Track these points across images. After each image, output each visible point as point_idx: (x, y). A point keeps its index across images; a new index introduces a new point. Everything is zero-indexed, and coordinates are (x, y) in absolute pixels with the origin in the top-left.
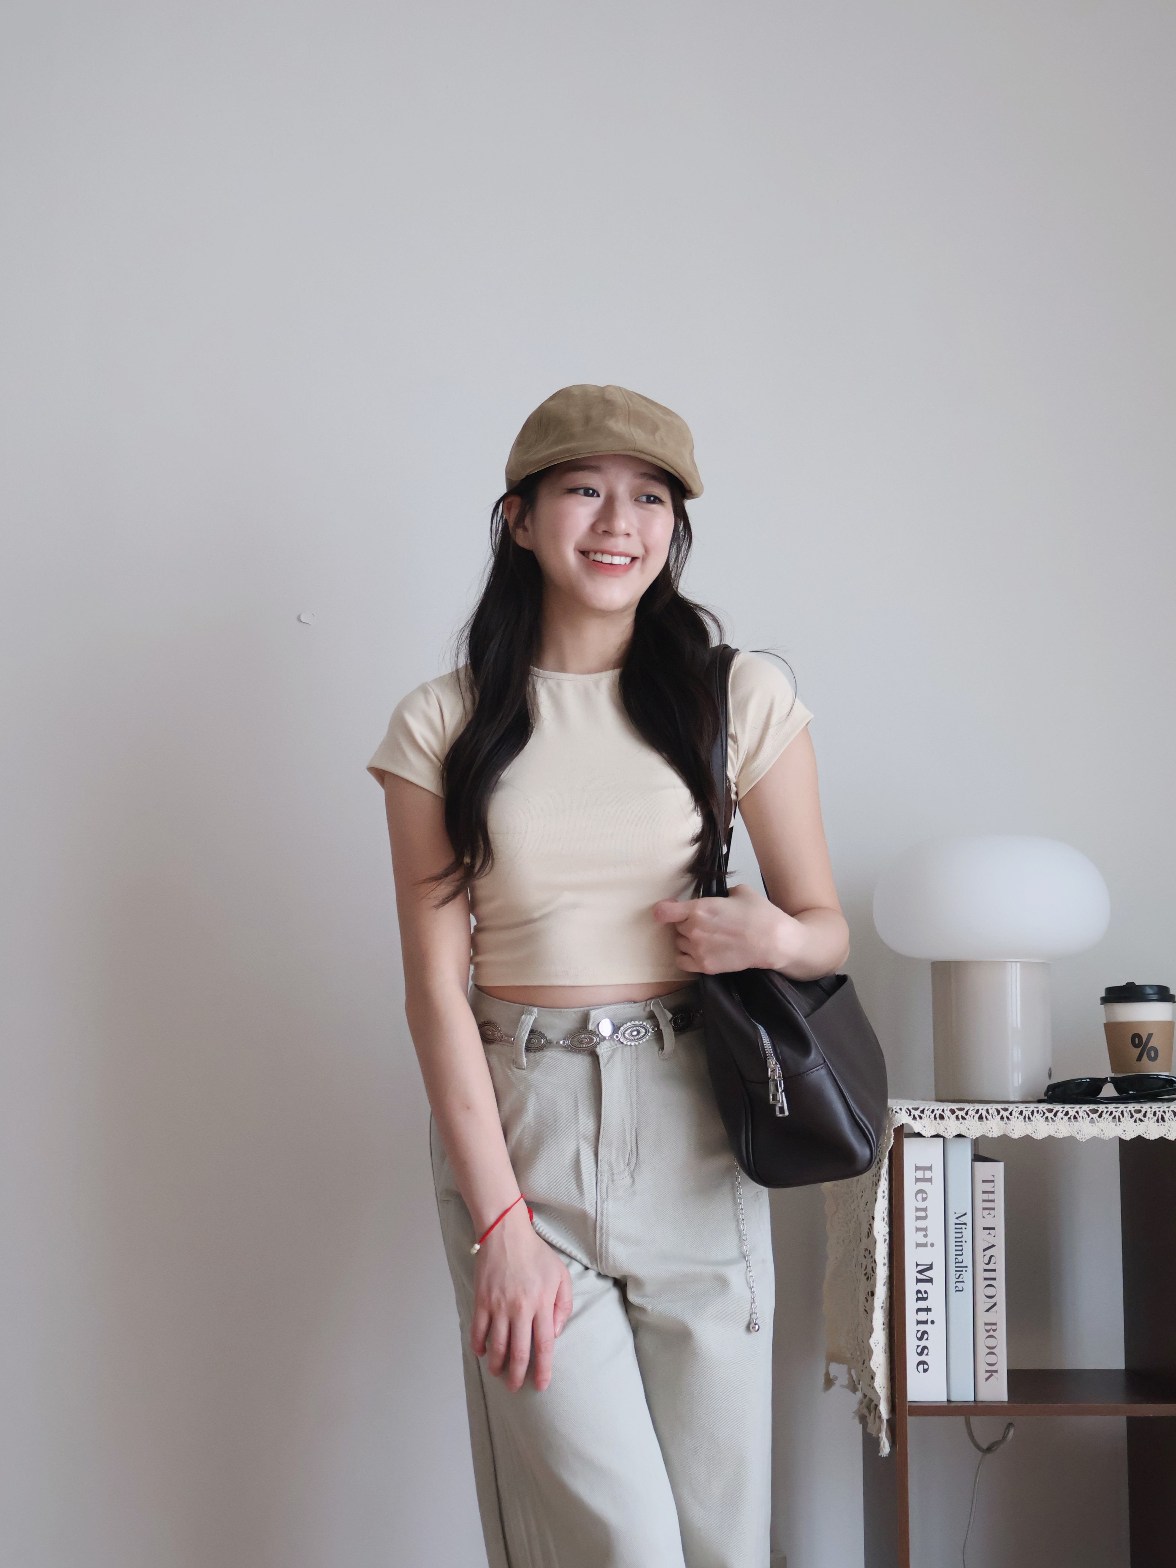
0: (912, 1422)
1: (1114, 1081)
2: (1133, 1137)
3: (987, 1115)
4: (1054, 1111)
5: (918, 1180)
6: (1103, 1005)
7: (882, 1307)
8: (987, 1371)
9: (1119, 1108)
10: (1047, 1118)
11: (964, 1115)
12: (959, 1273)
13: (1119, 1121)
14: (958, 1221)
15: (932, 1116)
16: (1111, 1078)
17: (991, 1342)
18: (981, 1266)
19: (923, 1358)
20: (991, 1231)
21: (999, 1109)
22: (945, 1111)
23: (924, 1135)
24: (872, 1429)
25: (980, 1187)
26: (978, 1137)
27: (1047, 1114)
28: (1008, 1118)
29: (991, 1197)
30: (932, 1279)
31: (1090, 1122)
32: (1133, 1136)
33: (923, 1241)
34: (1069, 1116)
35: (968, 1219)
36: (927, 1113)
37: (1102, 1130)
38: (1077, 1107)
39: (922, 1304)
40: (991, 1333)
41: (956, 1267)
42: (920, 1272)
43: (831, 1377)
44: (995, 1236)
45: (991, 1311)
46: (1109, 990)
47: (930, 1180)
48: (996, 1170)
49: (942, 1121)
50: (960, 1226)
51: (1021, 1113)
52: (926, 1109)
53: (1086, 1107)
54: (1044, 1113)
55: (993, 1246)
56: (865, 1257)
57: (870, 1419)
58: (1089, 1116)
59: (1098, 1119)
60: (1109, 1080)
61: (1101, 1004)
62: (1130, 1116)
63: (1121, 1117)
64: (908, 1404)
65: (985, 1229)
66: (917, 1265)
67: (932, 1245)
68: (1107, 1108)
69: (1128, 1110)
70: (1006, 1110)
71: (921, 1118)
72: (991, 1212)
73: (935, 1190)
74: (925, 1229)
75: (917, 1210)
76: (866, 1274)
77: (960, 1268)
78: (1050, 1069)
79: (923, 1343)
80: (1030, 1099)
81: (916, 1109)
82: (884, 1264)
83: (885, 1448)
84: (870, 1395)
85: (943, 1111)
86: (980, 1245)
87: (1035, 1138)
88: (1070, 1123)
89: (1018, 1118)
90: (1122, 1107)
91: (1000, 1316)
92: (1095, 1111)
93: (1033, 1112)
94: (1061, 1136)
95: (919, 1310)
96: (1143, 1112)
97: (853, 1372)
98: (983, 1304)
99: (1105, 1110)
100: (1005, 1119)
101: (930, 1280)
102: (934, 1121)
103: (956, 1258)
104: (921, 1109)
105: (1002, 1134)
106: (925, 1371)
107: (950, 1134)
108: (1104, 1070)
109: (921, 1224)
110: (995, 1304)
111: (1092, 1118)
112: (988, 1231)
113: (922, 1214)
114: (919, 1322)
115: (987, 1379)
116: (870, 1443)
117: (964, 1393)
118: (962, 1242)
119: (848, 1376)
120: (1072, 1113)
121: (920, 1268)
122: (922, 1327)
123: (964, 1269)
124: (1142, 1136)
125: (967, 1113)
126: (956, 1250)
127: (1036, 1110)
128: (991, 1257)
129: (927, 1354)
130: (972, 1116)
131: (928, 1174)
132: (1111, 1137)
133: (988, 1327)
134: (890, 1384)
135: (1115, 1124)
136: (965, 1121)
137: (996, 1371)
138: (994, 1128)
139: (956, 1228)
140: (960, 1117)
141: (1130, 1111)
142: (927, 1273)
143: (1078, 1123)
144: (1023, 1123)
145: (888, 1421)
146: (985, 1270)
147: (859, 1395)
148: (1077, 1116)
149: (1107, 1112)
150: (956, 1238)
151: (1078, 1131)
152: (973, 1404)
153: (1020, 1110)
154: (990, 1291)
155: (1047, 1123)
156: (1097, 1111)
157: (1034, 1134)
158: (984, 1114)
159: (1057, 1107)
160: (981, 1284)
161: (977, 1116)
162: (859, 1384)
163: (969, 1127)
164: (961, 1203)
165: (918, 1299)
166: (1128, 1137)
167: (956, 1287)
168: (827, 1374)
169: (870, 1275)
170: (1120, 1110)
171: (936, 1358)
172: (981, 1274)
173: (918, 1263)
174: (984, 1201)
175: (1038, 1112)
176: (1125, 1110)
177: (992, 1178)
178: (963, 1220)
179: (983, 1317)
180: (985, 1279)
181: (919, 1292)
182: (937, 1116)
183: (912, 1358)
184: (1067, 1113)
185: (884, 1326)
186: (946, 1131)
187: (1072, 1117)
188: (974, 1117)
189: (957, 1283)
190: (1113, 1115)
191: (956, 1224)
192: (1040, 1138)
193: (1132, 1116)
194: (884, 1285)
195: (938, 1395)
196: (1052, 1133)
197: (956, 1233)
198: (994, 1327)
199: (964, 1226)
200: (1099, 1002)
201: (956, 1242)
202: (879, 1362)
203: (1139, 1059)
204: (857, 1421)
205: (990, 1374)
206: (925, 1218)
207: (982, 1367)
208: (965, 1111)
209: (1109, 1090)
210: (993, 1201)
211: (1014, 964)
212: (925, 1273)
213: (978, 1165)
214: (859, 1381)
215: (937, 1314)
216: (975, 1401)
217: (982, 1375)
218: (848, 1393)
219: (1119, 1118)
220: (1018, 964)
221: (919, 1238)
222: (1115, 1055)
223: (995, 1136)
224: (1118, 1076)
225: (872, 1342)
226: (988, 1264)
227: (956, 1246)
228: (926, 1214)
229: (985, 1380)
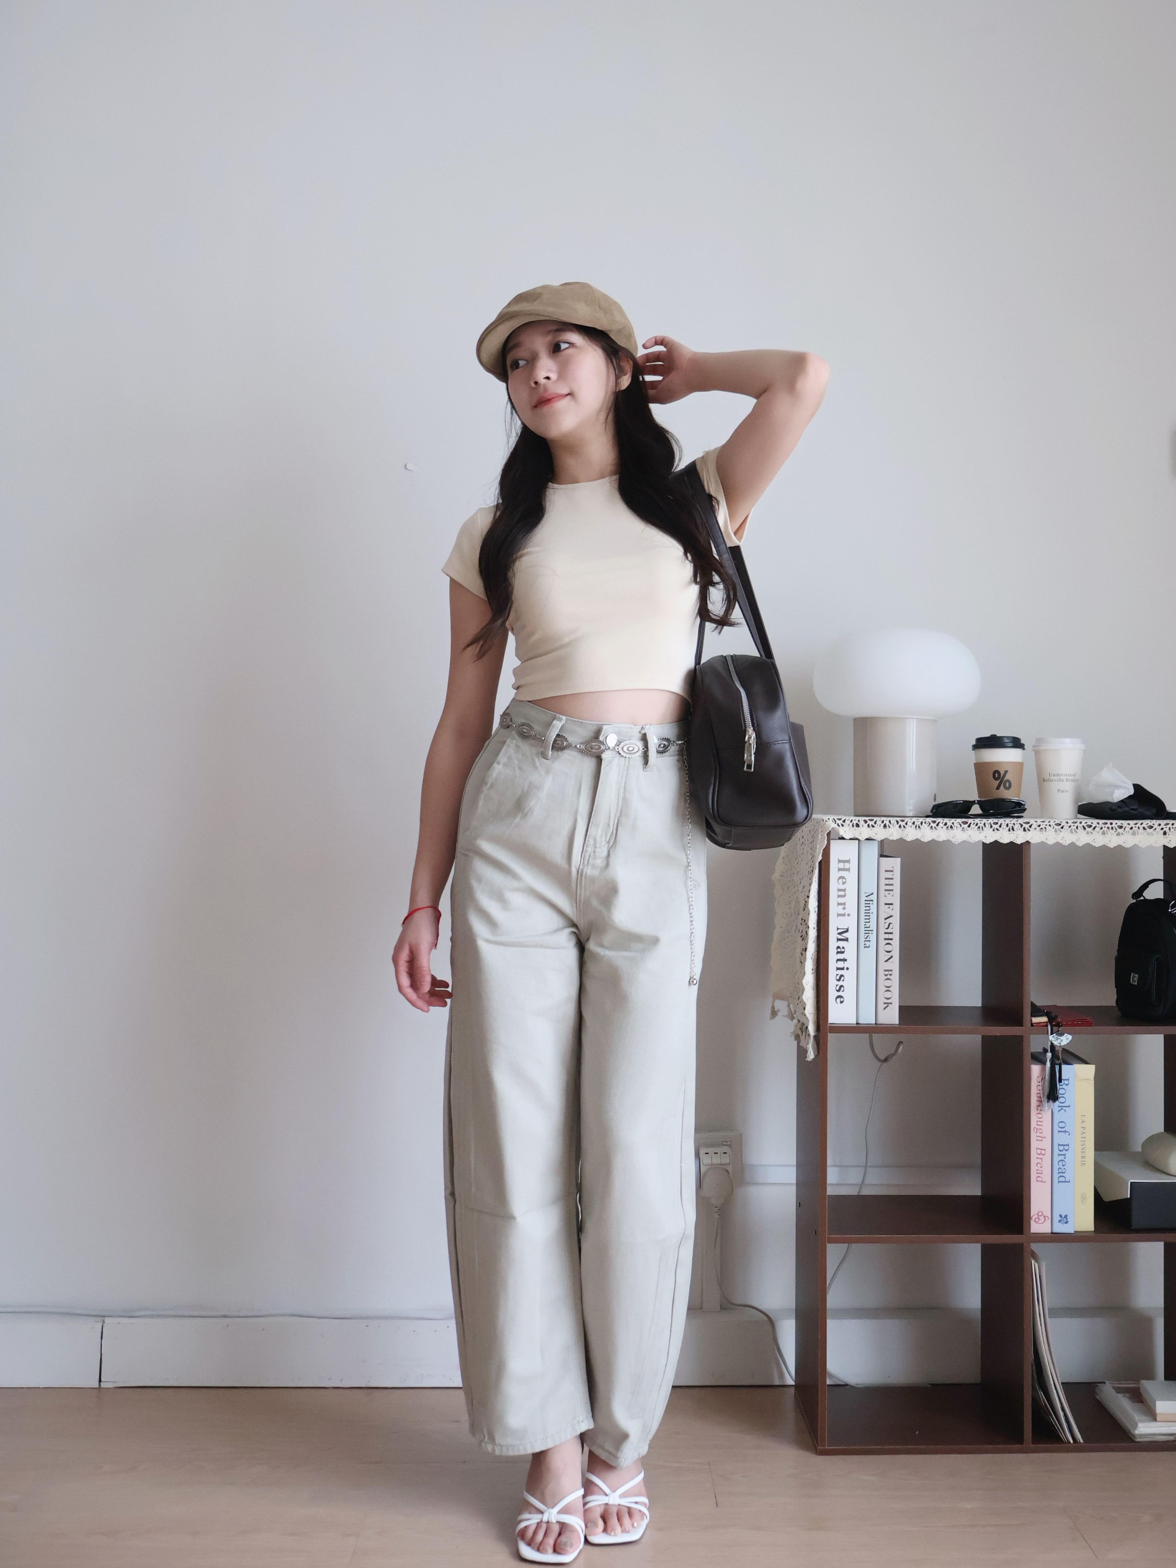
0: (831, 1037)
1: (979, 803)
2: (991, 842)
3: (890, 824)
4: (937, 823)
5: (840, 870)
6: (973, 751)
7: (812, 958)
8: (885, 1003)
9: (982, 821)
10: (932, 827)
11: (873, 824)
12: (867, 935)
13: (983, 830)
14: (867, 899)
15: (851, 824)
16: (978, 801)
17: (888, 983)
18: (882, 930)
19: (840, 993)
20: (890, 906)
21: (898, 820)
22: (860, 821)
23: (845, 838)
24: (802, 1044)
25: (884, 875)
26: (882, 839)
27: (932, 824)
28: (904, 827)
29: (891, 882)
30: (847, 939)
31: (962, 830)
32: (992, 840)
33: (842, 912)
34: (947, 826)
35: (874, 897)
36: (847, 822)
37: (970, 836)
38: (953, 820)
39: (841, 956)
40: (888, 977)
41: (865, 930)
42: (840, 934)
43: (776, 1010)
44: (892, 910)
45: (889, 961)
46: (979, 740)
47: (848, 870)
48: (895, 863)
49: (858, 828)
50: (868, 902)
51: (914, 823)
52: (847, 819)
53: (960, 820)
54: (930, 824)
55: (891, 916)
56: (802, 925)
57: (802, 1038)
58: (961, 826)
59: (968, 828)
60: (976, 802)
61: (973, 750)
62: (990, 826)
63: (984, 827)
64: (829, 1025)
65: (886, 904)
66: (838, 929)
67: (849, 915)
68: (974, 821)
69: (989, 822)
70: (903, 821)
71: (843, 825)
72: (891, 892)
73: (852, 877)
74: (844, 904)
75: (839, 890)
76: (802, 936)
77: (868, 931)
78: (935, 795)
79: (840, 983)
80: (921, 816)
81: (840, 819)
82: (814, 928)
83: (811, 1056)
84: (802, 1020)
85: (859, 821)
86: (883, 916)
87: (923, 841)
88: (948, 831)
89: (911, 827)
90: (984, 820)
91: (895, 965)
92: (965, 823)
93: (922, 823)
94: (941, 840)
95: (838, 960)
96: (999, 824)
97: (791, 1006)
98: (883, 956)
99: (973, 822)
100: (902, 827)
101: (847, 940)
102: (852, 828)
103: (865, 925)
104: (843, 819)
105: (900, 837)
106: (842, 1002)
107: (862, 837)
108: (974, 796)
109: (841, 900)
110: (892, 957)
111: (963, 828)
112: (888, 906)
113: (842, 893)
114: (838, 969)
115: (884, 1009)
116: (802, 1052)
117: (868, 1019)
118: (869, 913)
119: (787, 1009)
120: (949, 824)
121: (840, 931)
122: (840, 972)
123: (871, 932)
124: (998, 840)
125: (875, 823)
126: (865, 919)
128: (890, 924)
129: (843, 991)
131: (847, 866)
132: (976, 841)
133: (886, 973)
134: (816, 1011)
135: (979, 832)
136: (874, 829)
137: (891, 1003)
138: (894, 833)
139: (866, 904)
140: (870, 825)
141: (990, 823)
142: (845, 935)
143: (953, 831)
144: (915, 830)
145: (815, 1037)
146: (885, 933)
147: (795, 1021)
148: (953, 826)
149: (974, 823)
150: (865, 910)
151: (953, 837)
152: (874, 1025)
153: (912, 821)
154: (888, 948)
155: (931, 830)
156: (967, 823)
157: (922, 838)
158: (888, 823)
159: (939, 820)
160: (882, 942)
161: (883, 825)
162: (795, 1014)
163: (876, 832)
164: (870, 885)
165: (838, 953)
166: (988, 841)
167: (865, 944)
168: (773, 1007)
169: (804, 938)
170: (983, 822)
171: (849, 993)
172: (882, 936)
173: (839, 928)
174: (886, 885)
175: (925, 822)
177: (892, 869)
178: (870, 898)
179: (883, 966)
180: (885, 939)
181: (838, 947)
182: (855, 824)
183: (832, 993)
184: (946, 824)
185: (813, 971)
186: (860, 835)
187: (949, 827)
188: (880, 825)
189: (866, 942)
190: (978, 826)
191: (866, 901)
192: (926, 841)
193: (991, 827)
194: (814, 942)
195: (851, 1020)
196: (935, 838)
197: (865, 907)
198: (890, 973)
199: (871, 902)
200: (971, 748)
201: (865, 913)
202: (809, 996)
203: (998, 788)
204: (793, 1038)
205: (886, 1005)
206: (844, 896)
207: (881, 1000)
208: (874, 821)
209: (976, 809)
210: (892, 885)
211: (912, 720)
212: (842, 935)
213: (881, 858)
214: (795, 1011)
215: (851, 963)
216: (876, 1024)
217: (881, 1006)
218: (788, 1020)
219: (982, 828)
220: (915, 720)
221: (840, 910)
222: (981, 785)
223: (895, 839)
224: (983, 799)
225: (804, 982)
226: (887, 929)
227: (865, 916)
228: (845, 894)
229: (883, 1009)
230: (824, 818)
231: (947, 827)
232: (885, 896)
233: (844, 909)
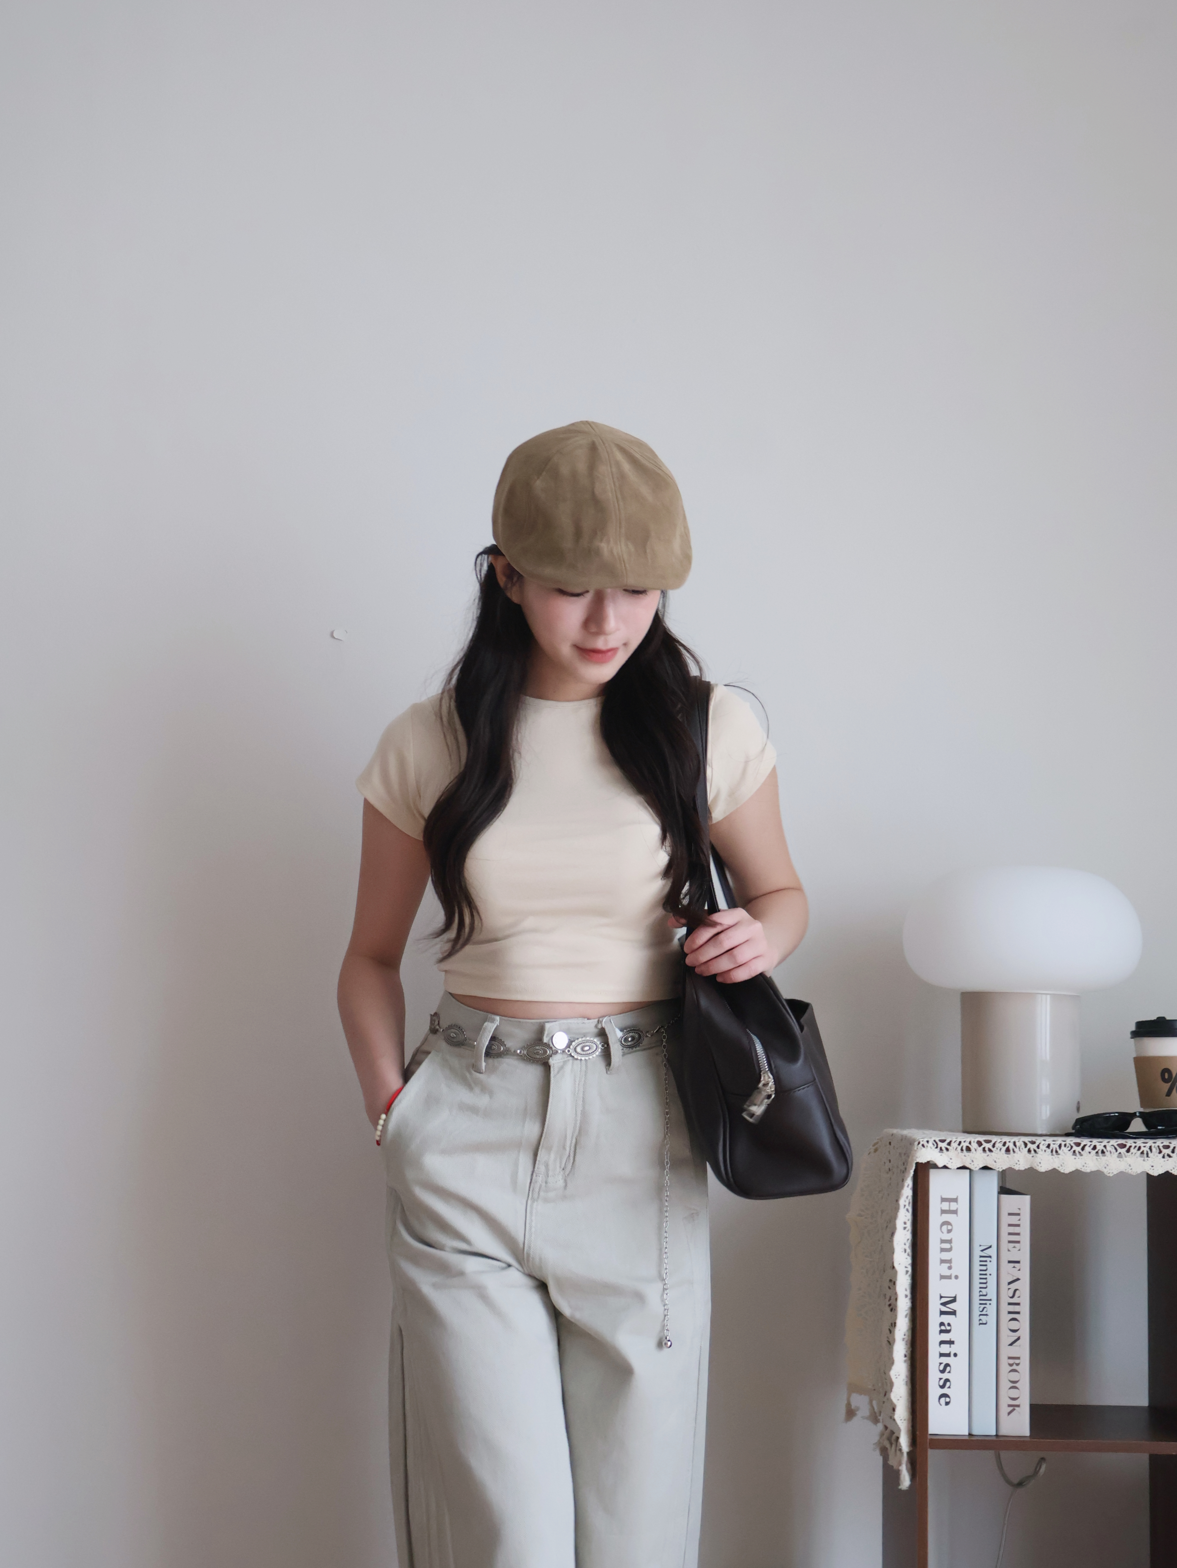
0: (933, 1455)
1: (1143, 1115)
2: (1160, 1173)
3: (1014, 1147)
4: (1082, 1145)
5: (943, 1212)
6: (1133, 1040)
7: (903, 1339)
8: (1009, 1406)
9: (1146, 1143)
10: (1075, 1151)
11: (991, 1148)
12: (983, 1306)
13: (1148, 1156)
14: (982, 1254)
15: (959, 1148)
16: (1140, 1113)
17: (1014, 1376)
18: (1005, 1299)
19: (945, 1391)
20: (1016, 1265)
21: (1027, 1142)
22: (972, 1143)
23: (949, 1166)
24: (892, 1462)
25: (1006, 1220)
26: (1004, 1169)
27: (1075, 1148)
28: (1035, 1151)
29: (1017, 1230)
30: (955, 1311)
31: (1118, 1157)
32: (1161, 1171)
33: (947, 1273)
34: (1096, 1150)
35: (993, 1252)
36: (955, 1145)
37: (1130, 1166)
38: (1105, 1141)
39: (945, 1337)
40: (1015, 1367)
41: (980, 1300)
42: (944, 1304)
43: (853, 1407)
44: (1019, 1270)
45: (1014, 1345)
46: (1140, 1024)
47: (955, 1212)
48: (1022, 1204)
49: (969, 1154)
50: (985, 1259)
51: (1049, 1146)
52: (953, 1141)
53: (1114, 1142)
54: (1072, 1147)
55: (1018, 1279)
57: (891, 1452)
58: (1116, 1150)
59: (1127, 1154)
60: (1138, 1114)
61: (1132, 1038)
62: (1158, 1151)
63: (1149, 1152)
64: (929, 1437)
65: (1010, 1262)
66: (941, 1297)
67: (956, 1277)
68: (1135, 1143)
69: (1157, 1145)
70: (1033, 1143)
71: (947, 1149)
72: (1016, 1245)
73: (960, 1222)
74: (950, 1261)
75: (943, 1241)
76: (890, 1305)
77: (984, 1301)
78: (1079, 1103)
79: (945, 1376)
80: (1058, 1132)
82: (906, 1296)
83: (906, 1481)
84: (890, 1427)
85: (970, 1143)
86: (1005, 1279)
87: (1062, 1171)
88: (1098, 1157)
89: (1045, 1151)
90: (1150, 1142)
91: (1023, 1350)
92: (1123, 1146)
93: (1060, 1146)
94: (1088, 1171)
95: (942, 1342)
96: (1172, 1148)
97: (874, 1403)
98: (1007, 1337)
99: (1134, 1145)
100: (1033, 1152)
101: (954, 1313)
102: (961, 1154)
103: (980, 1291)
104: (948, 1141)
105: (1029, 1167)
106: (947, 1403)
107: (976, 1166)
108: (1133, 1105)
109: (946, 1256)
110: (1019, 1339)
111: (1120, 1153)
112: (1013, 1265)
113: (947, 1246)
114: (942, 1355)
115: (1009, 1413)
116: (890, 1476)
117: (986, 1427)
118: (986, 1274)
119: (869, 1407)
120: (1100, 1147)
121: (944, 1300)
122: (945, 1360)
123: (988, 1302)
124: (1170, 1171)
125: (994, 1146)
126: (981, 1283)
127: (1063, 1143)
128: (1016, 1290)
129: (949, 1387)
130: (999, 1149)
131: (953, 1206)
132: (1139, 1172)
133: (1011, 1361)
134: (911, 1417)
135: (1143, 1159)
136: (993, 1154)
137: (1018, 1406)
138: (1020, 1161)
139: (981, 1261)
140: (987, 1149)
141: (1159, 1146)
142: (951, 1306)
143: (1105, 1158)
144: (1051, 1157)
145: (909, 1454)
146: (1010, 1304)
147: (880, 1426)
148: (1105, 1150)
149: (1135, 1147)
150: (981, 1270)
151: (1106, 1166)
152: (994, 1438)
153: (1047, 1143)
154: (1014, 1325)
155: (1074, 1157)
156: (1124, 1146)
157: (1061, 1168)
158: (1011, 1146)
159: (1085, 1141)
160: (1005, 1317)
161: (1004, 1148)
162: (880, 1415)
163: (995, 1159)
164: (986, 1235)
165: (941, 1331)
166: (1155, 1172)
167: (980, 1320)
168: (849, 1405)
169: (893, 1308)
170: (1148, 1145)
171: (958, 1390)
172: (1005, 1308)
173: (943, 1295)
174: (1010, 1234)
175: (1065, 1145)
176: (1153, 1145)
177: (1017, 1211)
178: (988, 1252)
179: (1006, 1351)
180: (1010, 1313)
181: (942, 1324)
182: (964, 1148)
183: (934, 1391)
184: (1095, 1148)
185: (906, 1358)
186: (972, 1164)
187: (1100, 1152)
188: (1001, 1149)
189: (981, 1316)
190: (1141, 1151)
191: (981, 1257)
192: (1067, 1171)
193: (1160, 1152)
194: (906, 1317)
195: (960, 1429)
196: (1079, 1167)
197: (981, 1265)
198: (1017, 1361)
199: (988, 1259)
200: (1130, 1036)
201: (981, 1274)
202: (900, 1394)
203: (1169, 1094)
204: (878, 1452)
205: (1011, 1408)
206: (950, 1250)
207: (1005, 1401)
208: (992, 1143)
209: (1137, 1125)
210: (1018, 1234)
211: (1044, 996)
212: (947, 1306)
213: (1004, 1197)
214: (880, 1412)
215: (961, 1347)
216: (997, 1436)
217: (1004, 1409)
218: (869, 1424)
219: (1147, 1154)
220: (1048, 997)
221: (944, 1269)
222: (1145, 1092)
223: (1022, 1168)
224: (1148, 1111)
225: (893, 1373)
226: (1012, 1297)
227: (981, 1279)
228: (951, 1246)
229: (1007, 1414)
230: (921, 1140)
231: (1097, 1152)
232: (1009, 1251)
233: (950, 1268)
